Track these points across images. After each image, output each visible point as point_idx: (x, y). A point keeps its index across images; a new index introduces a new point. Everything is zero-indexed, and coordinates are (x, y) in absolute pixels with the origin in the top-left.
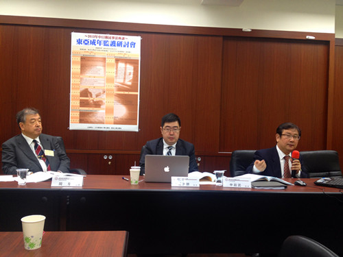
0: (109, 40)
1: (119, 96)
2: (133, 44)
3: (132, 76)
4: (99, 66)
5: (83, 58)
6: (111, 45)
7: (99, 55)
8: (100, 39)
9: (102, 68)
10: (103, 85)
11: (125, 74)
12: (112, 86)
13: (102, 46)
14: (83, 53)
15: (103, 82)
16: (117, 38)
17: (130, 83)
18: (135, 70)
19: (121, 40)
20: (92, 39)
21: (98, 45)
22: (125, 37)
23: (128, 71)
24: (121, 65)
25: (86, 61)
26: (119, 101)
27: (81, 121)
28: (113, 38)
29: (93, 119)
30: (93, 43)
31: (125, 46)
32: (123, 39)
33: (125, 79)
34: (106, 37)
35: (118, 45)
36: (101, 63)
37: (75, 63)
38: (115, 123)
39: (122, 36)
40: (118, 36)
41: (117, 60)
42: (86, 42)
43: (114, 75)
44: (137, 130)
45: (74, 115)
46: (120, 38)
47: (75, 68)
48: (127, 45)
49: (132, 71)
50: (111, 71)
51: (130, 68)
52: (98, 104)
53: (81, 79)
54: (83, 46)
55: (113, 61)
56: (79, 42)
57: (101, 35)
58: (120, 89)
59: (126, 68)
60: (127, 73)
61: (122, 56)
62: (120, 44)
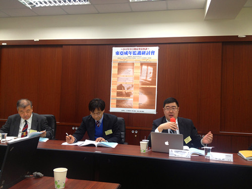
0: (137, 51)
1: (143, 88)
2: (153, 53)
3: (152, 74)
4: (130, 69)
5: (119, 64)
6: (138, 54)
7: (130, 61)
8: (131, 51)
9: (132, 70)
10: (132, 81)
11: (147, 73)
12: (138, 82)
13: (132, 55)
14: (119, 61)
15: (132, 79)
17: (150, 80)
18: (154, 70)
20: (125, 51)
21: (129, 55)
22: (148, 48)
23: (149, 71)
24: (145, 67)
25: (121, 66)
26: (142, 92)
27: (117, 106)
28: (140, 49)
29: (125, 105)
30: (126, 53)
31: (147, 54)
32: (146, 49)
33: (147, 77)
34: (135, 49)
35: (143, 54)
36: (131, 67)
37: (114, 67)
38: (140, 108)
40: (143, 48)
41: (142, 64)
42: (122, 53)
43: (140, 74)
44: (155, 113)
45: (113, 102)
46: (144, 49)
47: (114, 71)
48: (148, 53)
49: (152, 71)
50: (137, 72)
51: (151, 69)
52: (128, 95)
53: (118, 78)
54: (120, 56)
55: (139, 65)
56: (117, 53)
57: (131, 48)
58: (143, 84)
59: (147, 69)
60: (149, 73)
61: (145, 61)
62: (144, 53)
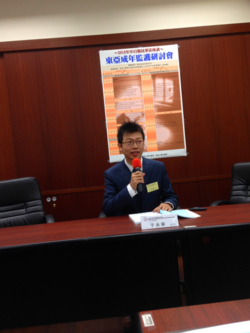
0: (143, 54)
1: (160, 117)
2: (170, 55)
3: (172, 92)
4: (135, 87)
5: (115, 80)
6: (145, 60)
7: (133, 73)
8: (132, 54)
9: (137, 87)
10: (140, 107)
11: (164, 91)
12: (151, 107)
13: (135, 62)
14: (115, 73)
15: (141, 103)
16: (150, 50)
17: (171, 101)
19: (155, 52)
20: (123, 55)
21: (130, 62)
22: (160, 47)
23: (167, 87)
24: (159, 81)
25: (119, 82)
26: (161, 124)
28: (147, 50)
30: (125, 59)
31: (160, 58)
32: (158, 50)
33: (164, 96)
34: (139, 51)
35: (153, 58)
36: (136, 82)
37: (108, 85)
38: (159, 149)
39: (156, 47)
40: (152, 48)
41: (154, 76)
42: (117, 60)
43: (153, 93)
44: (185, 154)
46: (154, 50)
47: (108, 92)
48: (163, 56)
49: (172, 87)
50: (148, 90)
51: (169, 83)
53: (116, 103)
54: (113, 65)
55: (150, 78)
56: (109, 61)
57: (132, 49)
58: (160, 109)
59: (164, 84)
60: (167, 90)
61: (159, 70)
62: (155, 57)
